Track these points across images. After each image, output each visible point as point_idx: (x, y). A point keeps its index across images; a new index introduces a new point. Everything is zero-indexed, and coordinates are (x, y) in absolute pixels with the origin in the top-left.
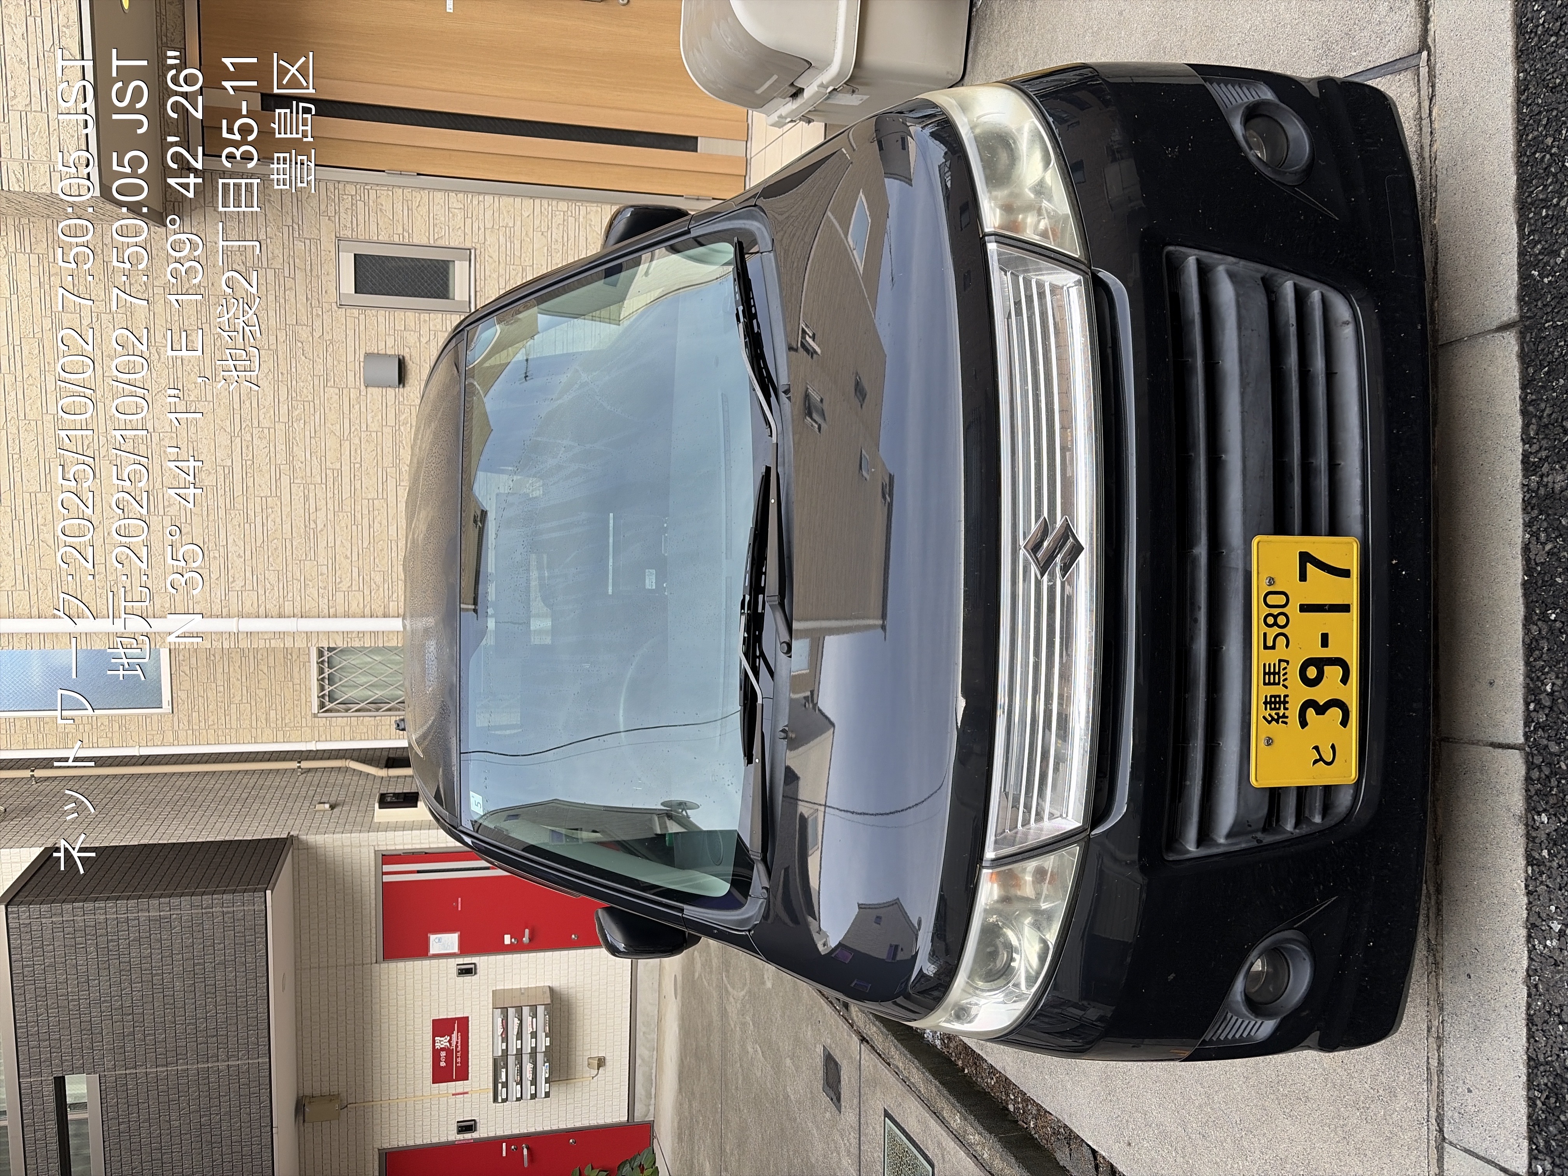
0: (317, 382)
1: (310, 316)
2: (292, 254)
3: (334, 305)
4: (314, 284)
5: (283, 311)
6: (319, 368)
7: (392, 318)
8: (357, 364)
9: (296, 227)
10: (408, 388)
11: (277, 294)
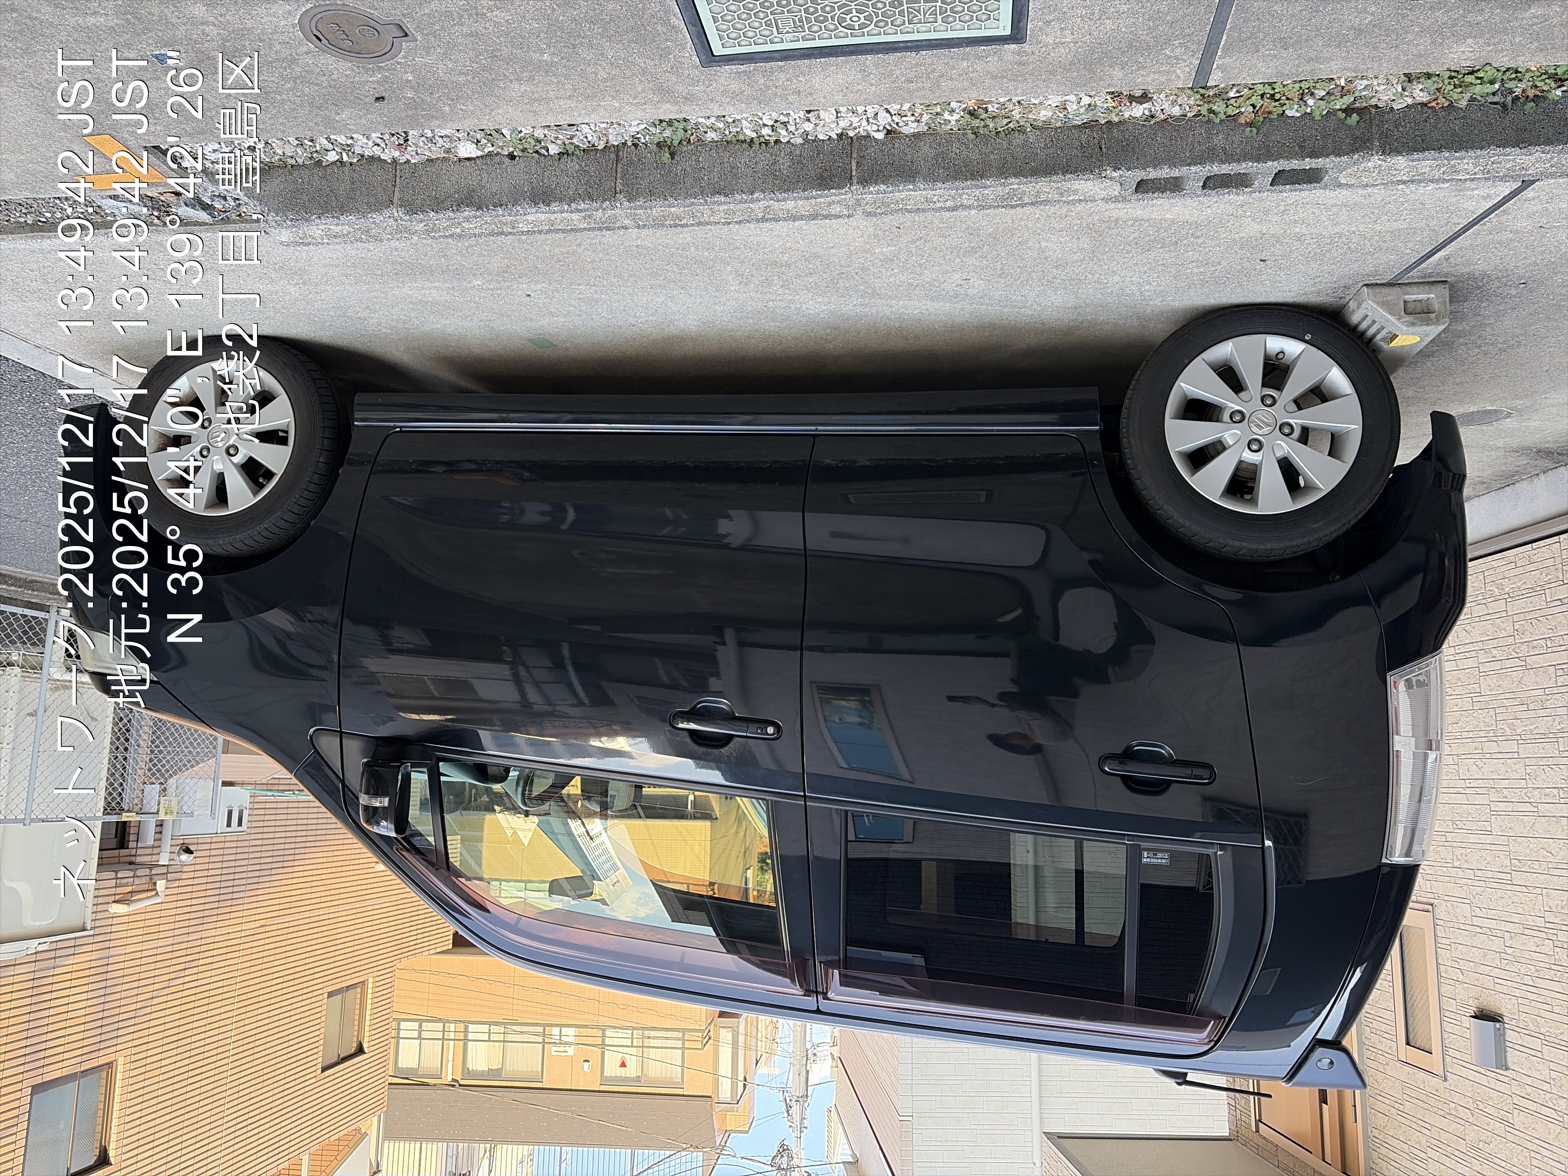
0: (1511, 1137)
1: (1457, 1120)
2: (1414, 1120)
3: (1446, 1084)
4: (1432, 1102)
5: (1457, 1153)
6: (1499, 1127)
7: (1447, 1014)
8: (1489, 1073)
9: (1397, 1105)
10: (1504, 1011)
11: (1444, 1152)
